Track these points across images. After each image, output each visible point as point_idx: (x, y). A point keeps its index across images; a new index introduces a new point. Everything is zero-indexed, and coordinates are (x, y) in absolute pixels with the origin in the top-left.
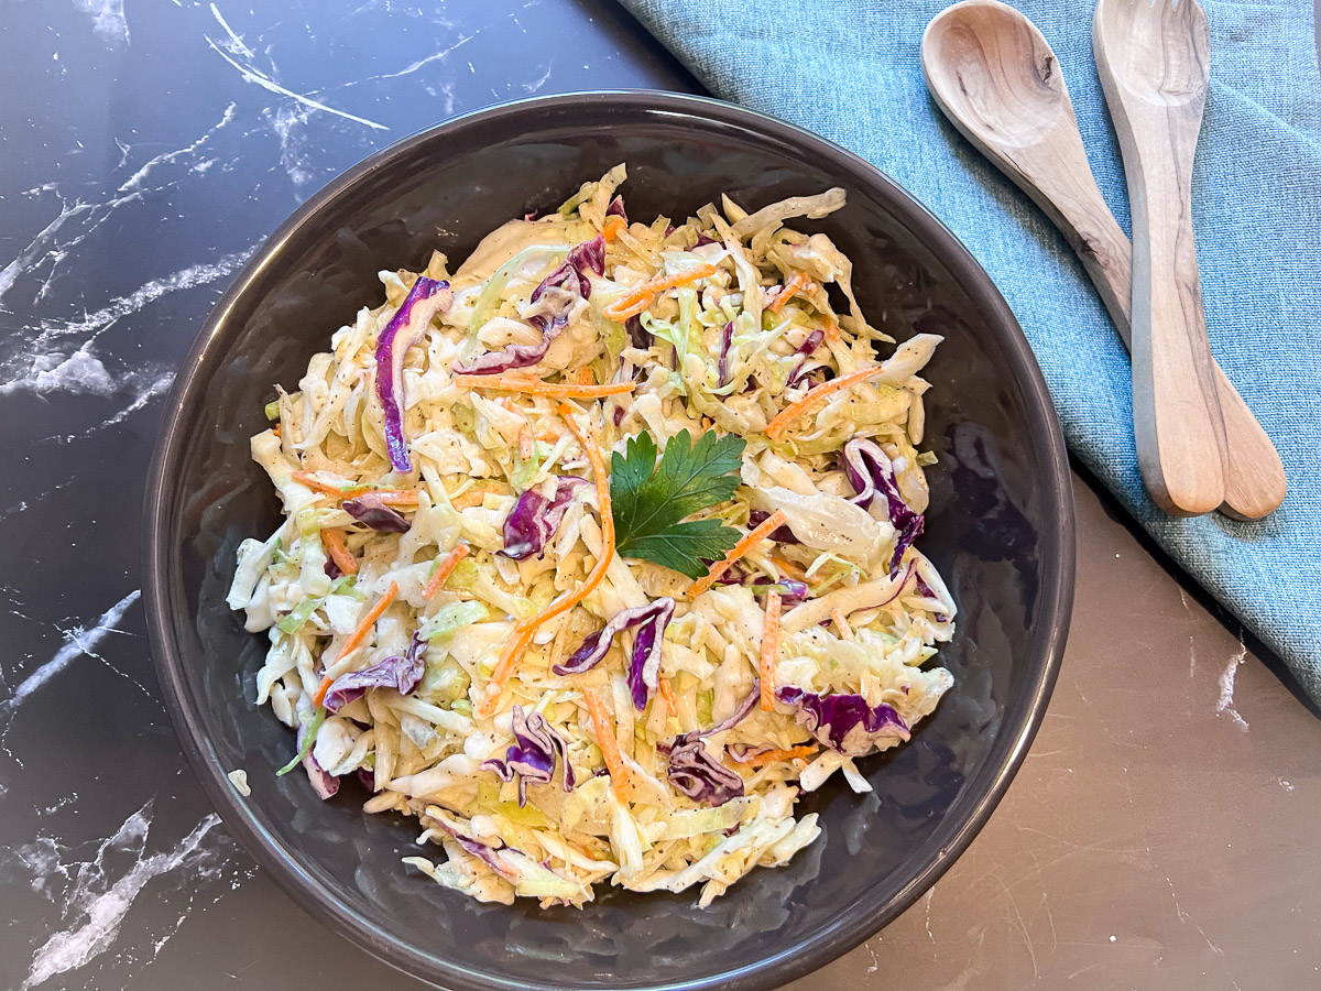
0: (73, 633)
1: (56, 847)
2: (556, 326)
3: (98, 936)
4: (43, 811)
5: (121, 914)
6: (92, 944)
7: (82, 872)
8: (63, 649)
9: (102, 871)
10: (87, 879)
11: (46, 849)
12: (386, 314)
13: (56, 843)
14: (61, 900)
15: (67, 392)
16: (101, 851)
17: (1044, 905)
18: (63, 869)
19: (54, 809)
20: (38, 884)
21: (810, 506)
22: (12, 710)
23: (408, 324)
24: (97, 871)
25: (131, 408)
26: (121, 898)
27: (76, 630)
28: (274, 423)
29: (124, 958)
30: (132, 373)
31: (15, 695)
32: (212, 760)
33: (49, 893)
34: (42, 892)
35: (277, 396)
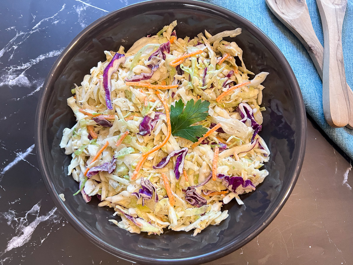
0: (19, 154)
1: (14, 213)
2: (155, 68)
3: (26, 238)
4: (11, 203)
5: (32, 232)
6: (24, 240)
7: (21, 220)
8: (16, 158)
9: (27, 220)
10: (23, 222)
11: (11, 213)
12: (106, 64)
13: (14, 212)
14: (15, 228)
15: (18, 86)
16: (26, 214)
17: (291, 237)
18: (16, 219)
19: (14, 203)
20: (9, 223)
21: (228, 122)
22: (2, 175)
23: (112, 66)
24: (25, 220)
25: (35, 91)
26: (32, 228)
27: (20, 153)
28: (74, 95)
29: (33, 244)
30: (36, 81)
31: (3, 171)
32: (54, 191)
33: (12, 226)
34: (10, 225)
35: (75, 87)
